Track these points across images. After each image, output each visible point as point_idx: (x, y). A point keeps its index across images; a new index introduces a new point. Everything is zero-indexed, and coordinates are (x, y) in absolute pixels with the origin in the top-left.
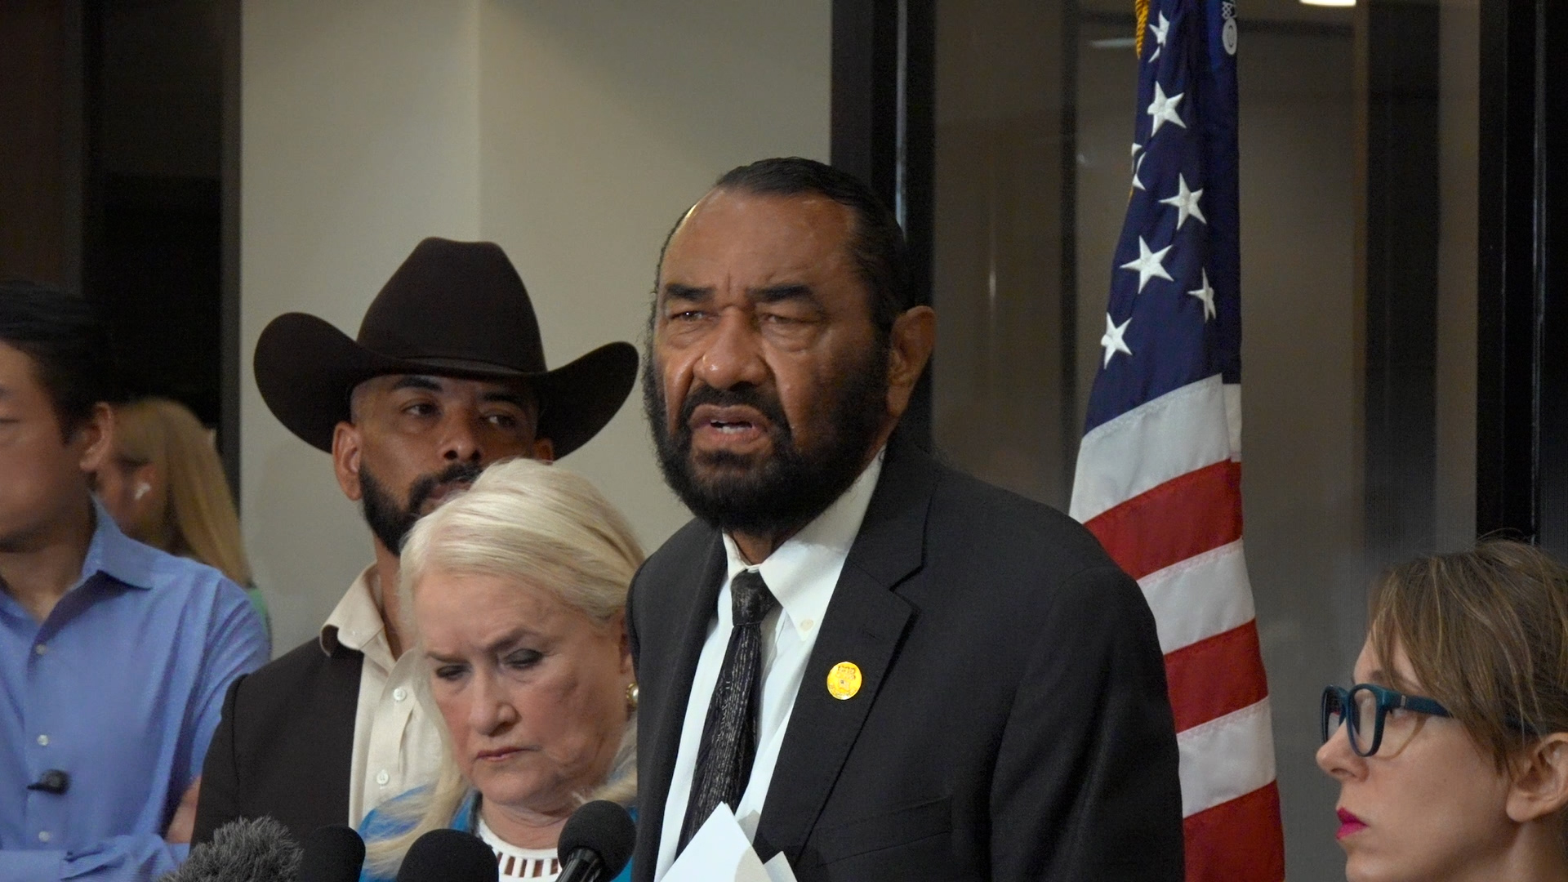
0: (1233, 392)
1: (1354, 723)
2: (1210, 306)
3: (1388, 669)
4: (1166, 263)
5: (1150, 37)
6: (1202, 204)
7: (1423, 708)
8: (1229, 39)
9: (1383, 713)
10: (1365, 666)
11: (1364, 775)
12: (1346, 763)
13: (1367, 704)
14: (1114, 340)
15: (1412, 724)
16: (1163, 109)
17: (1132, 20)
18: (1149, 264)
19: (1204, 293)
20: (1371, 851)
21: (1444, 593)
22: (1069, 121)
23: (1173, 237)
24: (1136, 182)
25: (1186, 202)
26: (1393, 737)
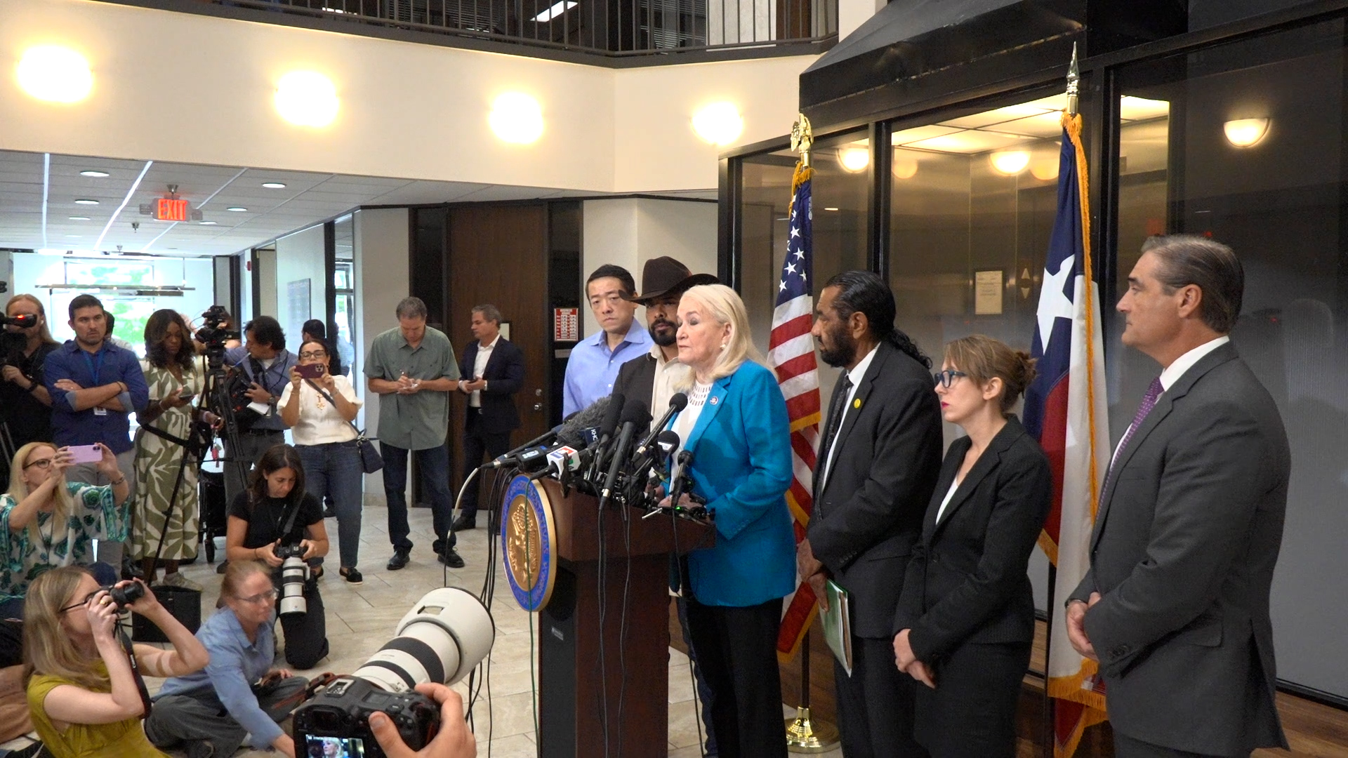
0: (811, 298)
1: (943, 381)
2: (805, 278)
3: (950, 367)
4: (795, 268)
5: (792, 216)
6: (804, 255)
7: (961, 375)
8: (810, 216)
9: (951, 376)
10: (945, 367)
11: (947, 393)
12: (942, 390)
13: (946, 375)
14: (783, 286)
15: (957, 379)
16: (795, 232)
17: (788, 214)
18: (791, 268)
19: (804, 275)
20: (951, 411)
21: (962, 347)
22: (772, 237)
23: (797, 262)
24: (788, 249)
25: (800, 254)
26: (953, 383)
